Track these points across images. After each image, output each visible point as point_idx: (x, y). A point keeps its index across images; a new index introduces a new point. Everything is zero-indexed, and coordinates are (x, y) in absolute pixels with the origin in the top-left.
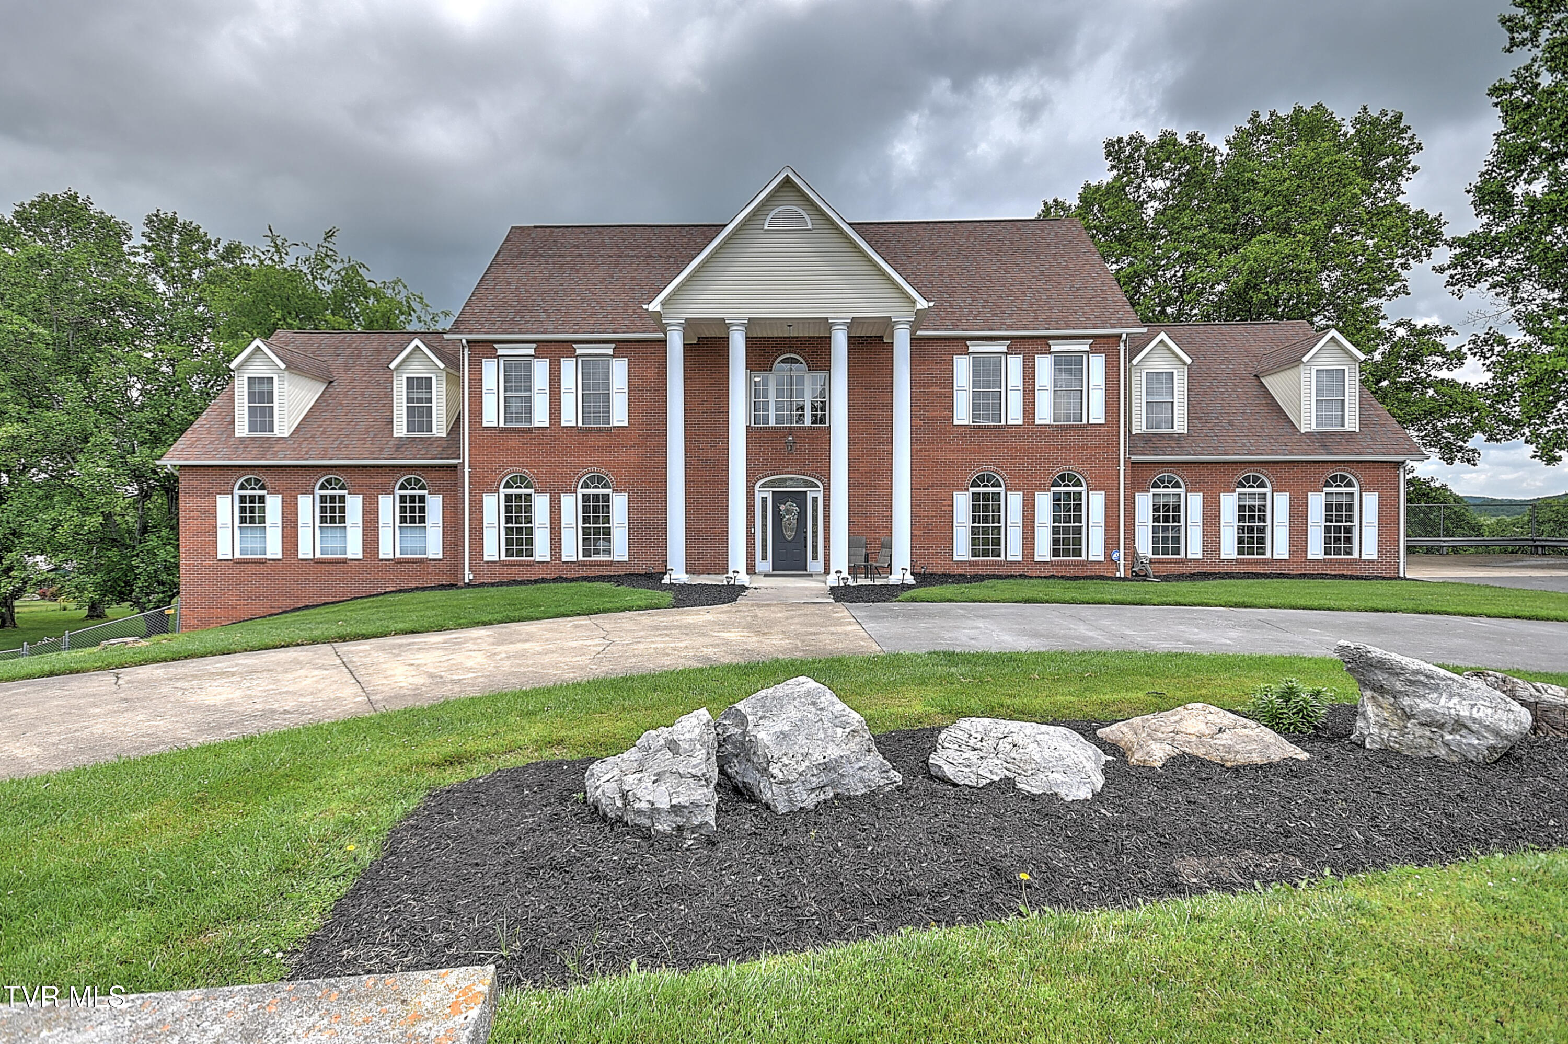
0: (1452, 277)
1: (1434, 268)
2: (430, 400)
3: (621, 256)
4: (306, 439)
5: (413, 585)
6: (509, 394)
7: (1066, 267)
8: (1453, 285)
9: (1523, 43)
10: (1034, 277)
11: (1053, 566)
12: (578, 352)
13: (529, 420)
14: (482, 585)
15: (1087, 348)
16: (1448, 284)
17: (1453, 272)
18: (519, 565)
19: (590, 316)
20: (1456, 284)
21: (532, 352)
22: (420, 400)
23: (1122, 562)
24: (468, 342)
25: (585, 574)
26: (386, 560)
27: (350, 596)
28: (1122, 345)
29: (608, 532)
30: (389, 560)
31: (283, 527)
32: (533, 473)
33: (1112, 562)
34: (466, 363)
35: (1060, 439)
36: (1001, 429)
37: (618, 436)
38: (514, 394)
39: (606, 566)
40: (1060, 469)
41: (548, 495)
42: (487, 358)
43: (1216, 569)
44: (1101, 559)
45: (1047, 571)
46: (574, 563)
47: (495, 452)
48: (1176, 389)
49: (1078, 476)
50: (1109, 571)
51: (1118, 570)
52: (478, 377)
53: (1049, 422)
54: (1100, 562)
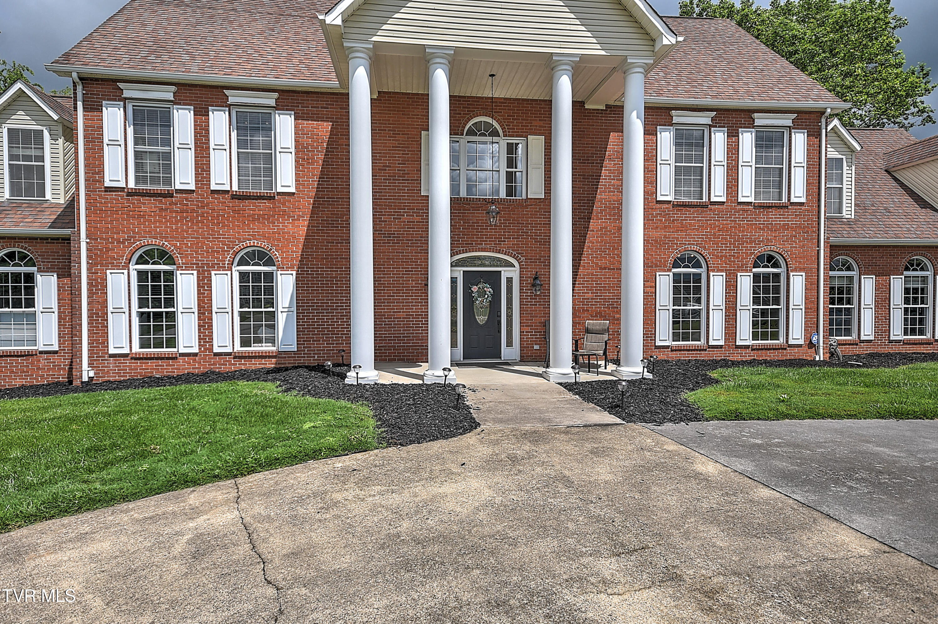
2: (41, 158)
3: (282, 15)
5: (18, 382)
6: (141, 148)
11: (753, 350)
12: (231, 100)
13: (168, 181)
14: (104, 385)
15: (789, 123)
18: (158, 358)
19: (247, 61)
21: (170, 97)
22: (27, 158)
23: (821, 344)
25: (243, 368)
28: (823, 120)
29: (272, 316)
32: (175, 246)
33: (811, 345)
34: (80, 104)
35: (762, 218)
36: (703, 206)
37: (284, 204)
38: (147, 148)
39: (270, 357)
40: (761, 250)
41: (195, 273)
42: (108, 100)
43: (886, 350)
44: (801, 342)
45: (748, 356)
46: (229, 354)
47: (123, 219)
48: (845, 175)
49: (777, 256)
50: (808, 355)
51: (817, 352)
52: (96, 123)
53: (751, 199)
54: (800, 346)
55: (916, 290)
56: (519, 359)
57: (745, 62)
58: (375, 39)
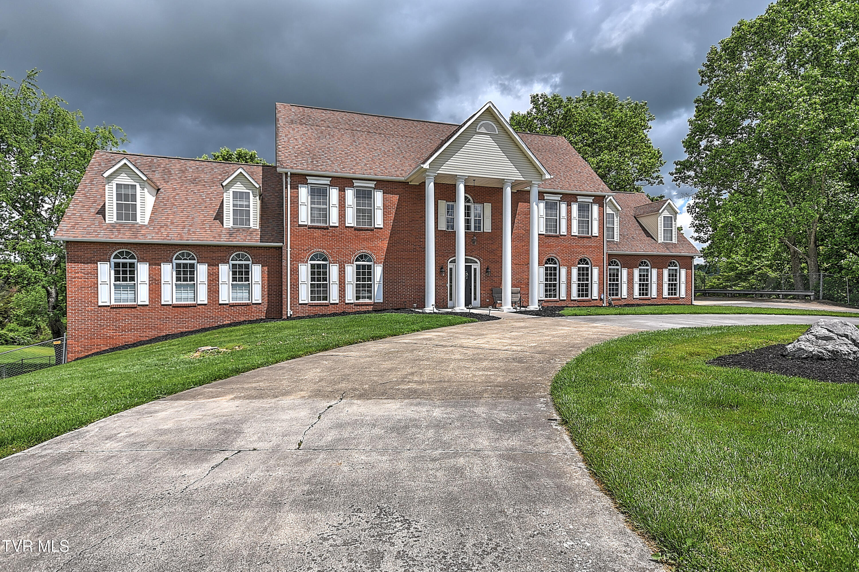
0: (675, 177)
1: (669, 173)
2: (248, 206)
4: (162, 227)
5: (242, 319)
6: (313, 206)
7: (570, 161)
8: (675, 181)
9: (706, 83)
10: (560, 164)
11: (578, 302)
12: (355, 185)
13: (327, 222)
14: (299, 318)
15: (591, 200)
16: (673, 180)
17: (676, 175)
18: (320, 306)
20: (676, 181)
21: (329, 183)
22: (242, 206)
23: (605, 299)
24: (291, 174)
25: (358, 310)
26: (223, 304)
27: (198, 328)
28: (605, 200)
29: (370, 286)
30: (226, 304)
31: (149, 284)
32: (329, 252)
33: (601, 299)
34: (289, 186)
35: (581, 242)
36: (557, 236)
37: (378, 233)
38: (316, 206)
39: (370, 305)
40: (581, 256)
41: (338, 265)
42: (301, 184)
43: (632, 303)
44: (597, 298)
45: (577, 304)
46: (352, 303)
47: (306, 240)
48: (615, 221)
49: (587, 260)
50: (600, 303)
51: (603, 303)
52: (296, 195)
53: (577, 234)
54: (597, 300)
55: (644, 276)
56: (480, 306)
57: (573, 167)
58: (438, 172)
